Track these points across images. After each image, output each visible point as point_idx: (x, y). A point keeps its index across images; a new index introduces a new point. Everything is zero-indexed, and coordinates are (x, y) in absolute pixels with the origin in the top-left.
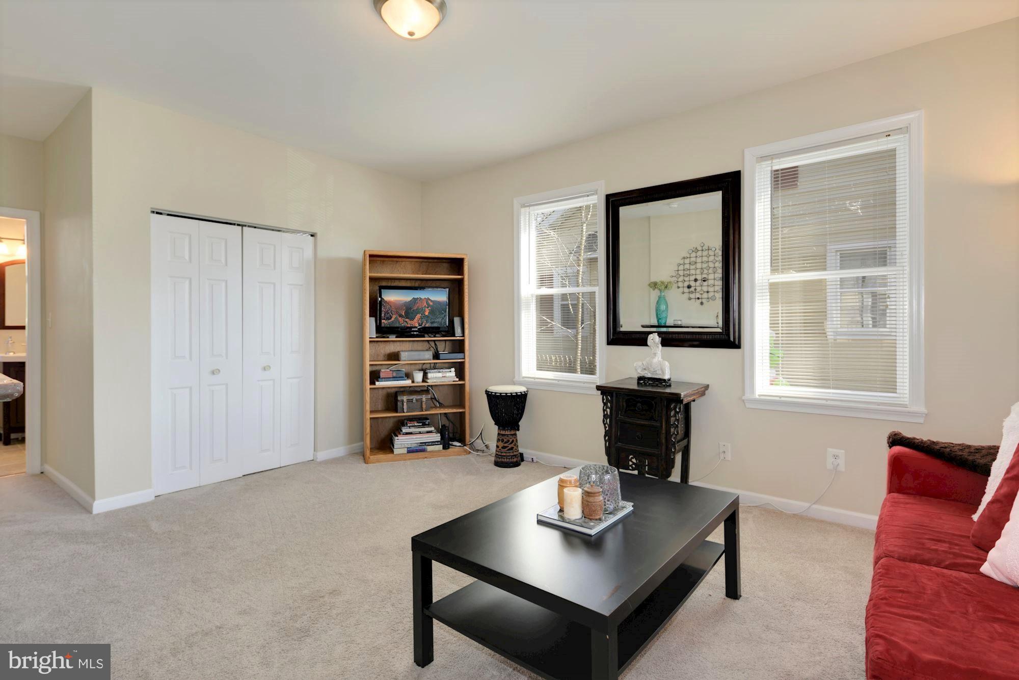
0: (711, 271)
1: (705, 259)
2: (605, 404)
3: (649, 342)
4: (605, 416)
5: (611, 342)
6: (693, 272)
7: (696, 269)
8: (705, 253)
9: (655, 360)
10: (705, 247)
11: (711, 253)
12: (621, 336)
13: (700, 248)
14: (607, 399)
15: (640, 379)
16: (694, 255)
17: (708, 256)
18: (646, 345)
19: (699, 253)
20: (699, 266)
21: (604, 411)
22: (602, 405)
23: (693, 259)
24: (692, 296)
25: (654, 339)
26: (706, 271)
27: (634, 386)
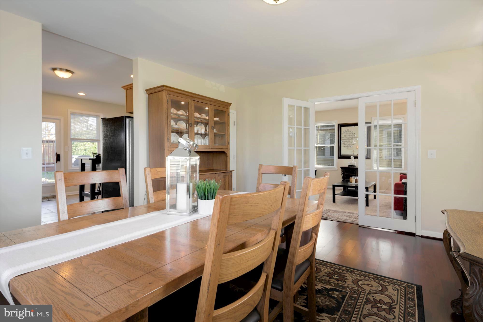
0: (351, 139)
1: (349, 135)
2: (342, 171)
3: (351, 158)
4: (342, 173)
5: (339, 158)
6: (345, 139)
7: (346, 138)
8: (349, 133)
9: (353, 161)
10: (349, 131)
11: (351, 133)
12: (342, 157)
13: (347, 131)
14: (343, 170)
15: (349, 166)
16: (345, 133)
17: (350, 134)
18: (350, 159)
19: (347, 133)
20: (347, 137)
21: (342, 172)
22: (341, 171)
23: (345, 135)
24: (345, 146)
25: (352, 157)
26: (349, 139)
27: (348, 167)
